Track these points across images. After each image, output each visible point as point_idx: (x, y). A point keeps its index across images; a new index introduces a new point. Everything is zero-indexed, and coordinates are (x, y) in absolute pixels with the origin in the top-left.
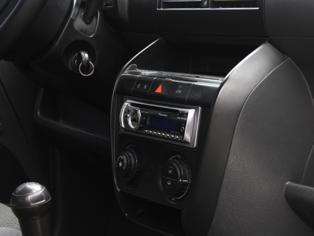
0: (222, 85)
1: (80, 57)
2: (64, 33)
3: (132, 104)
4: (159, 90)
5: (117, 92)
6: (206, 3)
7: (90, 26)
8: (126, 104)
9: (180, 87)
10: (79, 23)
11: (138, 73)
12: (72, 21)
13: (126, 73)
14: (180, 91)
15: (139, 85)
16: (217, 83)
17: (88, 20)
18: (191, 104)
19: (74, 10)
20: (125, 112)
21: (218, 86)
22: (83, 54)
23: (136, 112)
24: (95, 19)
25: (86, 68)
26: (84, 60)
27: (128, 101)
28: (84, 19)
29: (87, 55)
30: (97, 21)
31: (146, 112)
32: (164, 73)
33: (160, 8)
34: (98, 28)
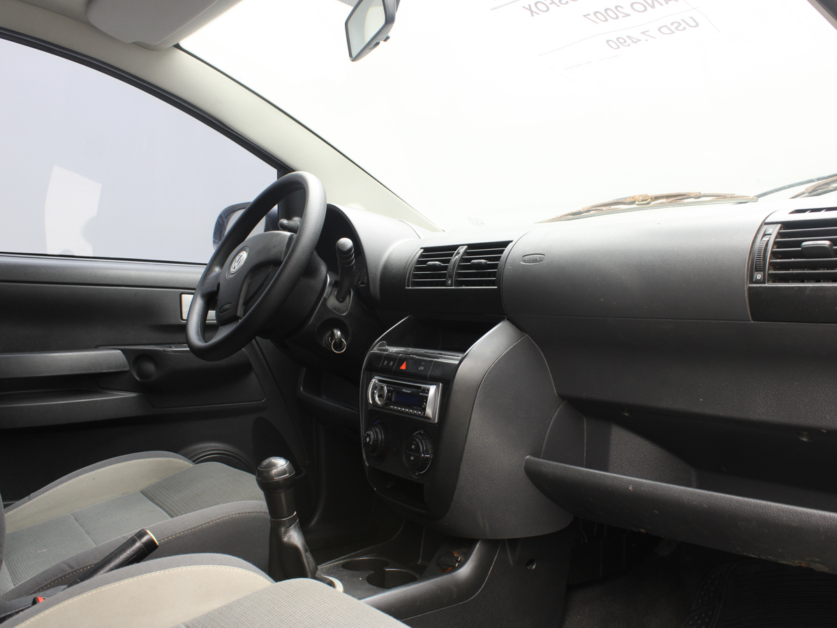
0: (461, 361)
1: (333, 335)
2: (318, 312)
3: (380, 381)
4: (403, 367)
5: (366, 369)
6: (450, 282)
7: (344, 304)
8: (373, 380)
9: (423, 363)
10: (332, 302)
11: (386, 350)
12: (325, 300)
13: (375, 350)
14: (423, 368)
15: (386, 362)
16: (457, 360)
17: (341, 298)
18: (433, 381)
19: (328, 289)
20: (373, 389)
21: (457, 362)
22: (335, 331)
23: (382, 388)
24: (348, 297)
25: (339, 345)
26: (336, 337)
27: (376, 377)
28: (338, 298)
29: (339, 333)
30: (350, 300)
31: (392, 389)
32: (411, 350)
33: (408, 286)
34: (351, 306)
